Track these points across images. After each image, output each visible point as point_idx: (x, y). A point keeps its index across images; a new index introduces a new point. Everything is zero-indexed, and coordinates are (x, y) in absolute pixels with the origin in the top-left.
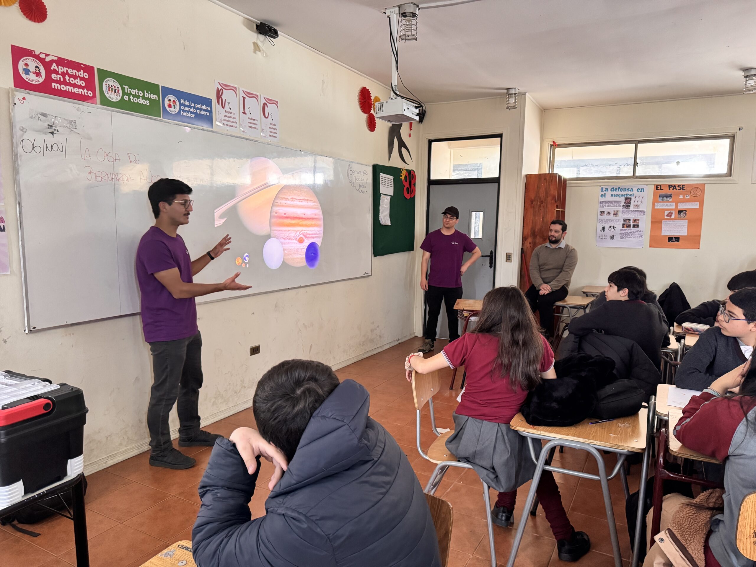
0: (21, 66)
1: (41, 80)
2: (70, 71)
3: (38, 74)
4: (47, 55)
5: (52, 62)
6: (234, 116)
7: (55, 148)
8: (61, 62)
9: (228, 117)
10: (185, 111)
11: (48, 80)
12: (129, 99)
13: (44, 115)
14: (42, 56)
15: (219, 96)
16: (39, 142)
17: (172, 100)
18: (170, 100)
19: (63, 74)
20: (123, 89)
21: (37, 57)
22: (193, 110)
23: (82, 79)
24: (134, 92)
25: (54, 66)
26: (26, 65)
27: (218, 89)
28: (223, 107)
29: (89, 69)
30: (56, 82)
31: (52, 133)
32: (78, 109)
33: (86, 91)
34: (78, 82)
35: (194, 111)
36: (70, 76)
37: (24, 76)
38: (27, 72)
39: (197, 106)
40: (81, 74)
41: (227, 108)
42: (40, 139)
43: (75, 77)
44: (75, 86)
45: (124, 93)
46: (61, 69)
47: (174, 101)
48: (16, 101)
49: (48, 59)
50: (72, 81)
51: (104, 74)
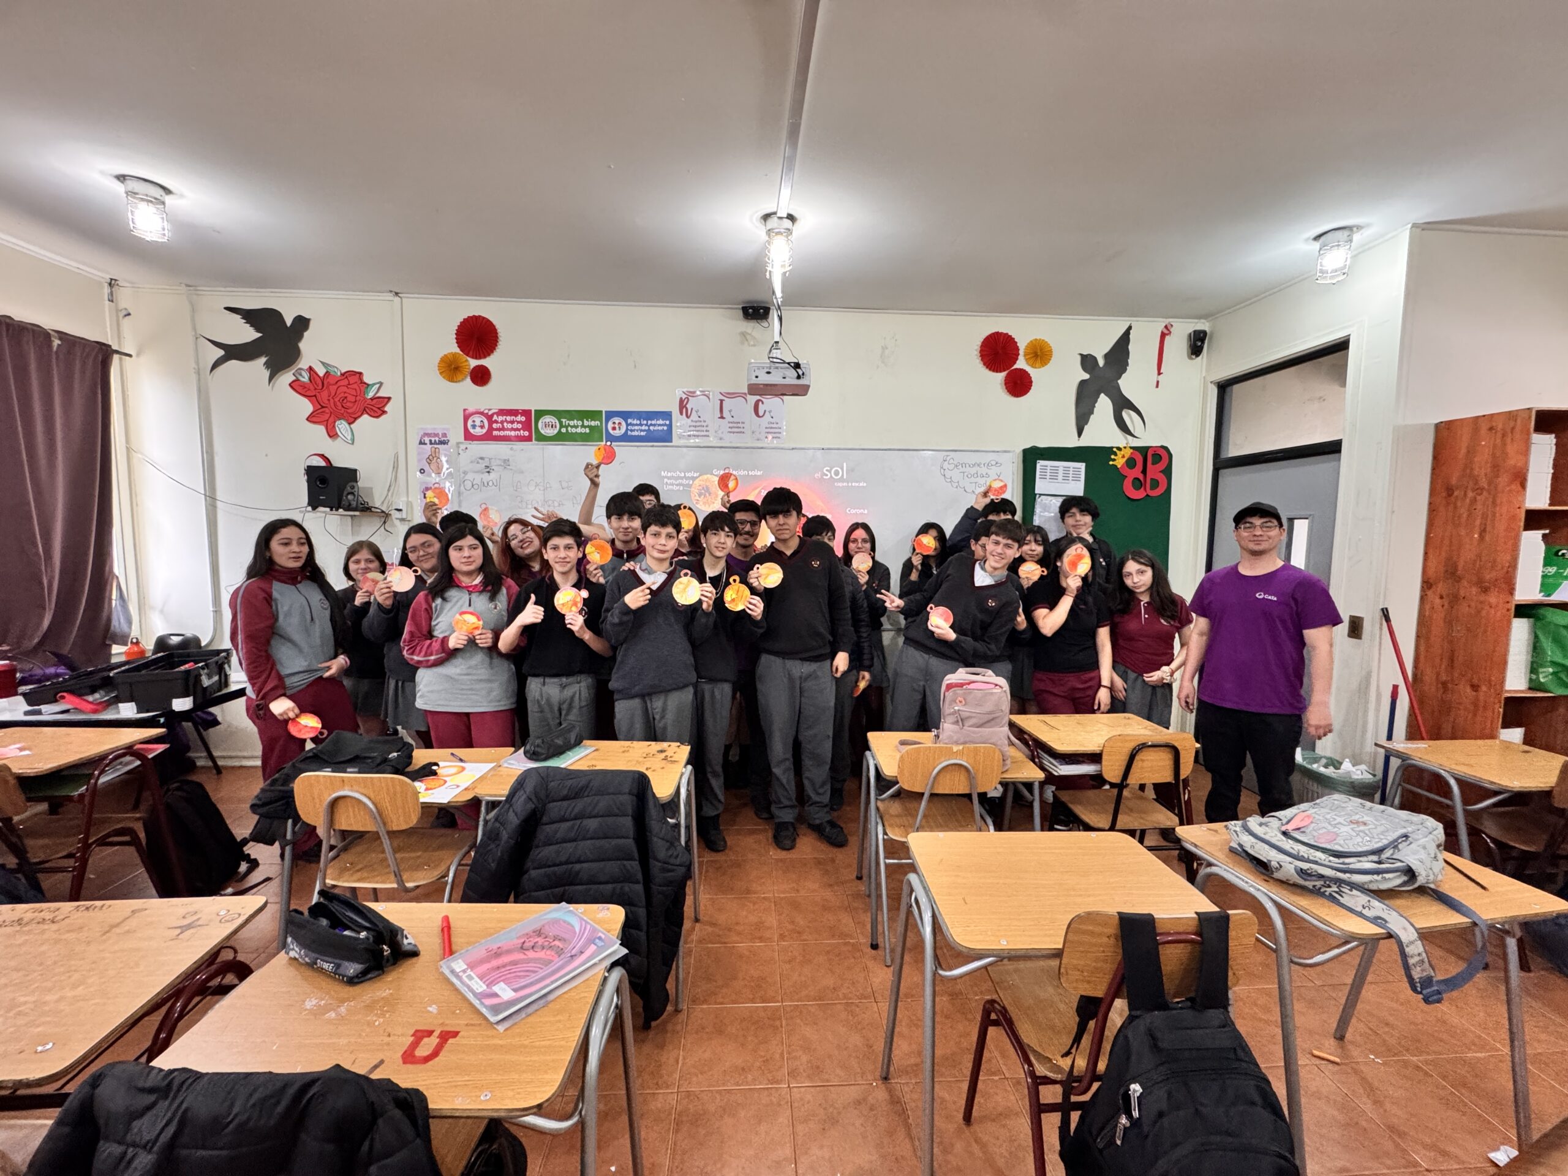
0: (470, 423)
1: (484, 431)
2: (509, 418)
3: (482, 427)
4: (490, 410)
5: (492, 415)
6: (705, 424)
7: (490, 484)
8: (502, 412)
9: (695, 426)
10: (631, 431)
11: (491, 429)
12: (567, 430)
13: (482, 458)
14: (486, 411)
15: (682, 405)
16: (477, 481)
17: (617, 422)
18: (614, 423)
19: (502, 422)
20: (561, 423)
21: (482, 413)
22: (644, 428)
23: (518, 422)
24: (572, 423)
25: (495, 418)
26: (474, 421)
27: (681, 398)
28: (688, 417)
29: (527, 413)
30: (499, 429)
31: (489, 472)
32: (511, 449)
33: (522, 432)
34: (515, 426)
35: (647, 428)
36: (508, 422)
37: (472, 431)
38: (474, 427)
39: (649, 422)
40: (520, 418)
41: (694, 417)
42: (478, 478)
43: (512, 422)
44: (512, 429)
45: (561, 426)
46: (500, 418)
47: (620, 423)
48: (461, 452)
49: (490, 413)
50: (510, 426)
51: (540, 413)
